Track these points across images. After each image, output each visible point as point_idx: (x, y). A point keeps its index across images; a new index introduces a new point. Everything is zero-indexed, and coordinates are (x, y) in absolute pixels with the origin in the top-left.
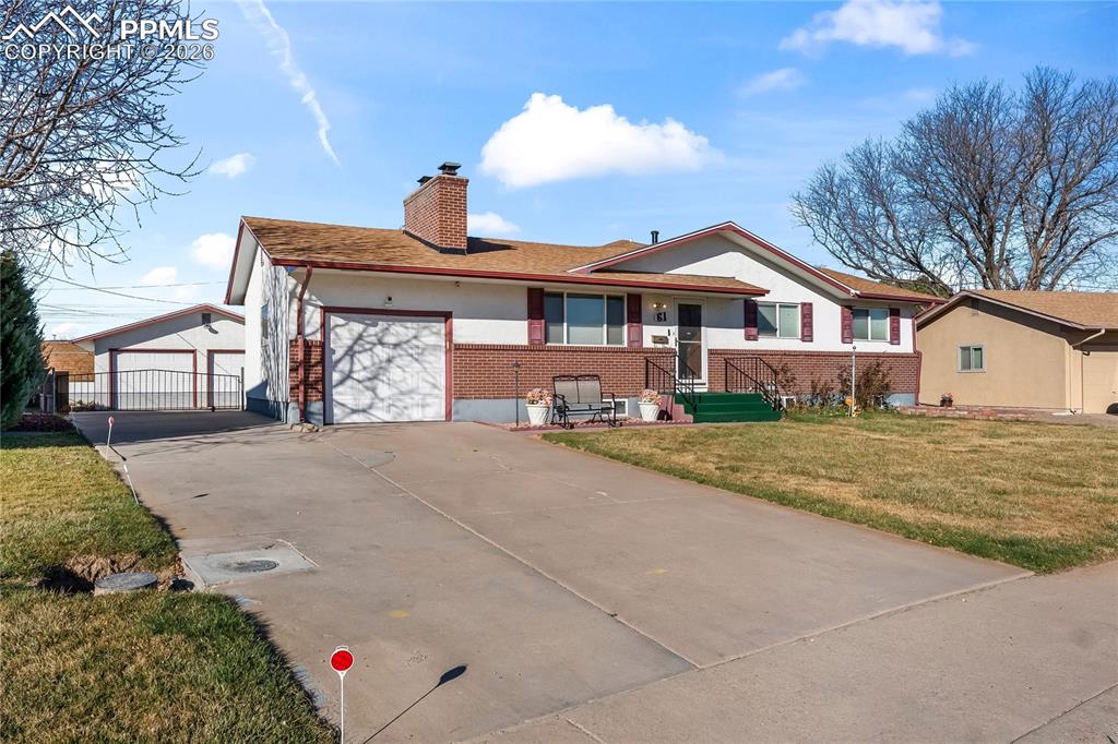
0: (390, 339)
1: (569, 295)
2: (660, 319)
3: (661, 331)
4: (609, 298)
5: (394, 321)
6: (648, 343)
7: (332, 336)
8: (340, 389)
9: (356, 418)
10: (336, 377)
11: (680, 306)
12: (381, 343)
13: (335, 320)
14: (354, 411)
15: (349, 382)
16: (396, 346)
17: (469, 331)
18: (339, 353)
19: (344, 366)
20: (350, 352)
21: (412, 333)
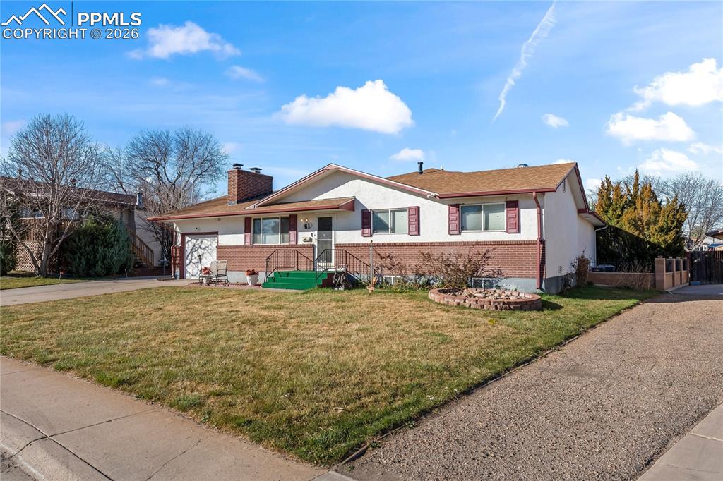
0: (203, 246)
1: (264, 219)
2: (307, 227)
3: (307, 235)
4: (282, 218)
5: (204, 237)
6: (301, 242)
7: (187, 246)
8: (189, 266)
9: (192, 278)
10: (188, 261)
11: (319, 218)
12: (200, 248)
13: (188, 239)
14: (193, 276)
15: (191, 264)
16: (205, 248)
17: (227, 240)
18: (189, 252)
19: (190, 257)
20: (192, 252)
21: (209, 243)
